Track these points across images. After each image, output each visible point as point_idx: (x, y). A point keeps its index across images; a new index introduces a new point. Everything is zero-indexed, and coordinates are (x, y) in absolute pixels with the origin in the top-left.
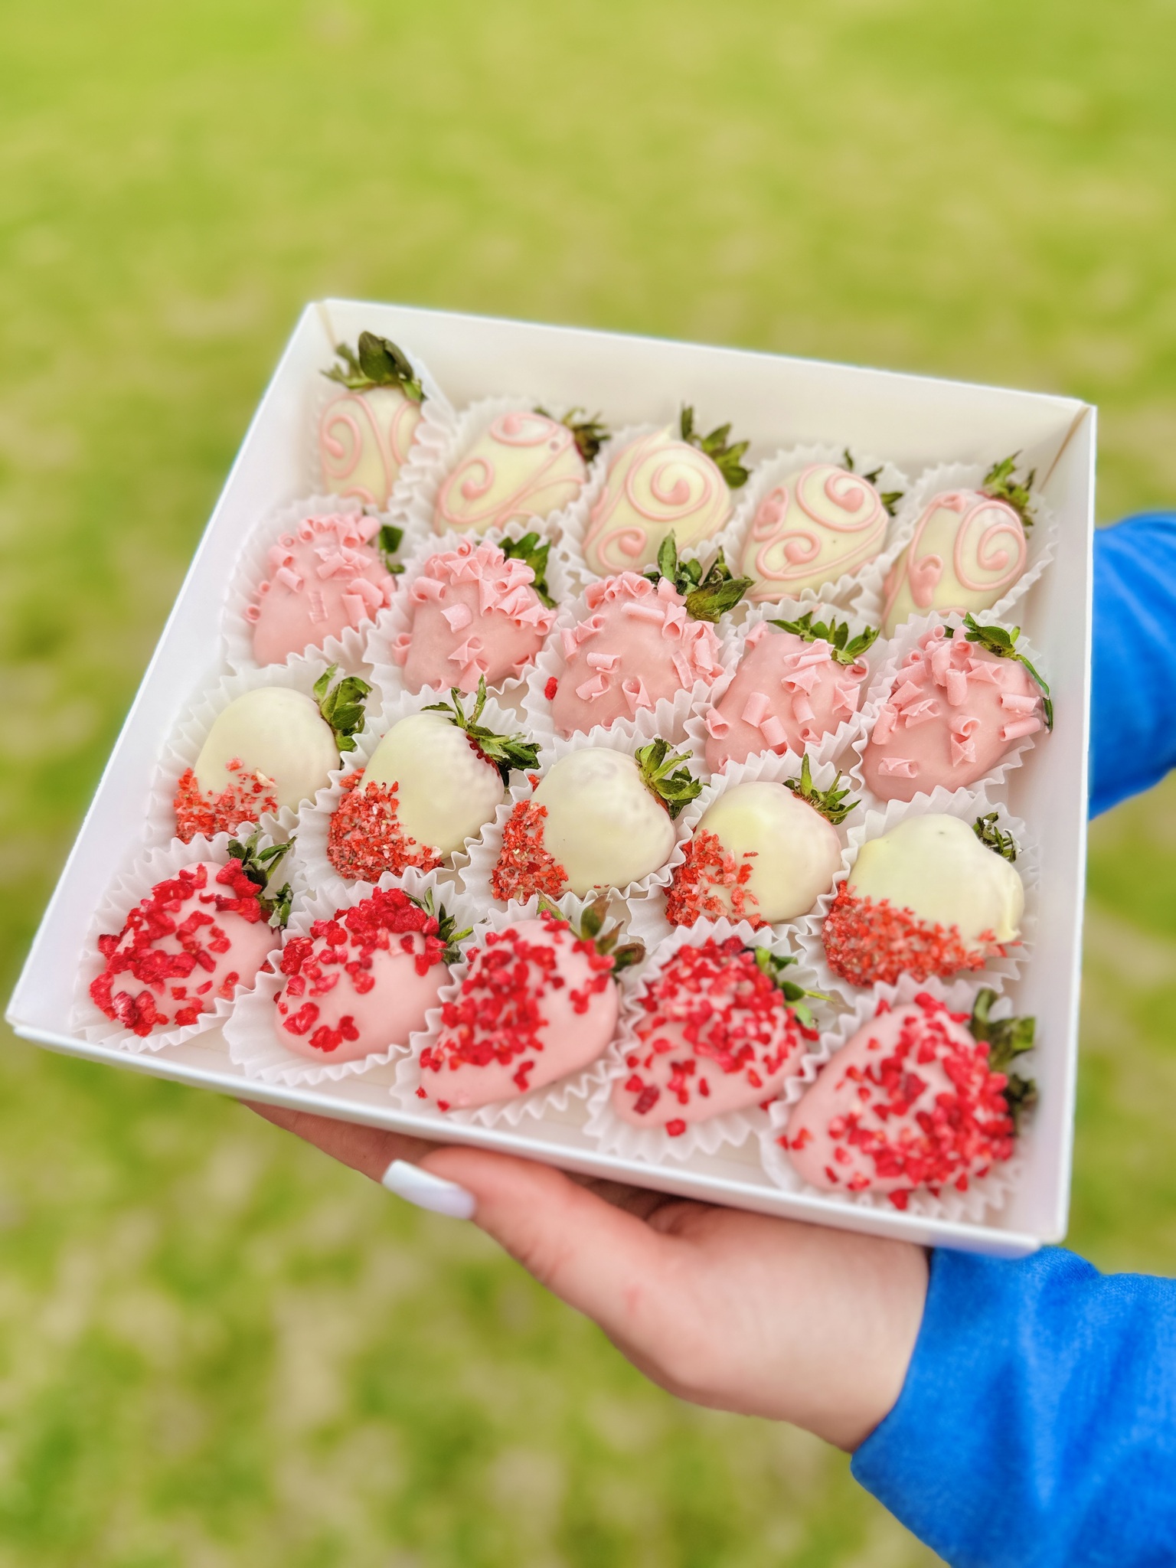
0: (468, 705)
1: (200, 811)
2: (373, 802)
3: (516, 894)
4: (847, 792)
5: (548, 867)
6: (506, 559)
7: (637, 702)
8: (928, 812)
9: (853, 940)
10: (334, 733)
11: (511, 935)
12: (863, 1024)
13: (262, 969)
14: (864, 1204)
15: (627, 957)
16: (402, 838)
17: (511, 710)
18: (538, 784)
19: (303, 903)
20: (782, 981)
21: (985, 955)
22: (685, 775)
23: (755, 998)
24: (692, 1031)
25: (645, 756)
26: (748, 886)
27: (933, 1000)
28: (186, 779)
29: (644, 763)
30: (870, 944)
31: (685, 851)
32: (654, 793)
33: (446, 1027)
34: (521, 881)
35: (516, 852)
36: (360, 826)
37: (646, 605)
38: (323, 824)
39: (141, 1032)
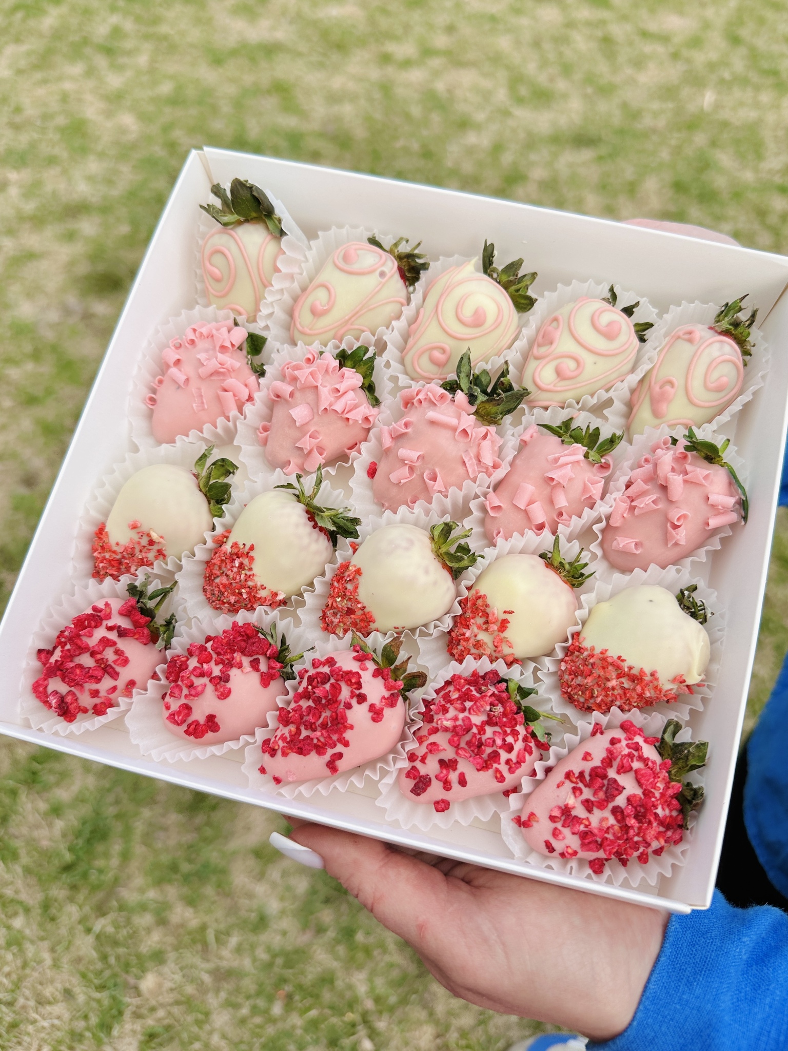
0: (308, 484)
1: (110, 556)
2: (235, 557)
3: (337, 629)
4: (587, 564)
5: (361, 612)
6: (340, 368)
7: (435, 488)
8: (643, 584)
9: (579, 678)
10: (209, 502)
11: (331, 662)
12: (582, 741)
13: (152, 678)
15: (414, 681)
16: (256, 584)
17: (340, 489)
18: (357, 550)
19: (183, 631)
20: (525, 707)
21: (677, 693)
22: (464, 549)
23: (503, 717)
24: (456, 739)
25: (437, 533)
26: (505, 634)
27: (634, 726)
28: (101, 532)
29: (436, 538)
30: (592, 682)
31: (462, 605)
32: (441, 561)
33: (281, 726)
34: (341, 621)
35: (339, 600)
36: (226, 573)
37: (444, 413)
38: (201, 568)
39: (69, 719)
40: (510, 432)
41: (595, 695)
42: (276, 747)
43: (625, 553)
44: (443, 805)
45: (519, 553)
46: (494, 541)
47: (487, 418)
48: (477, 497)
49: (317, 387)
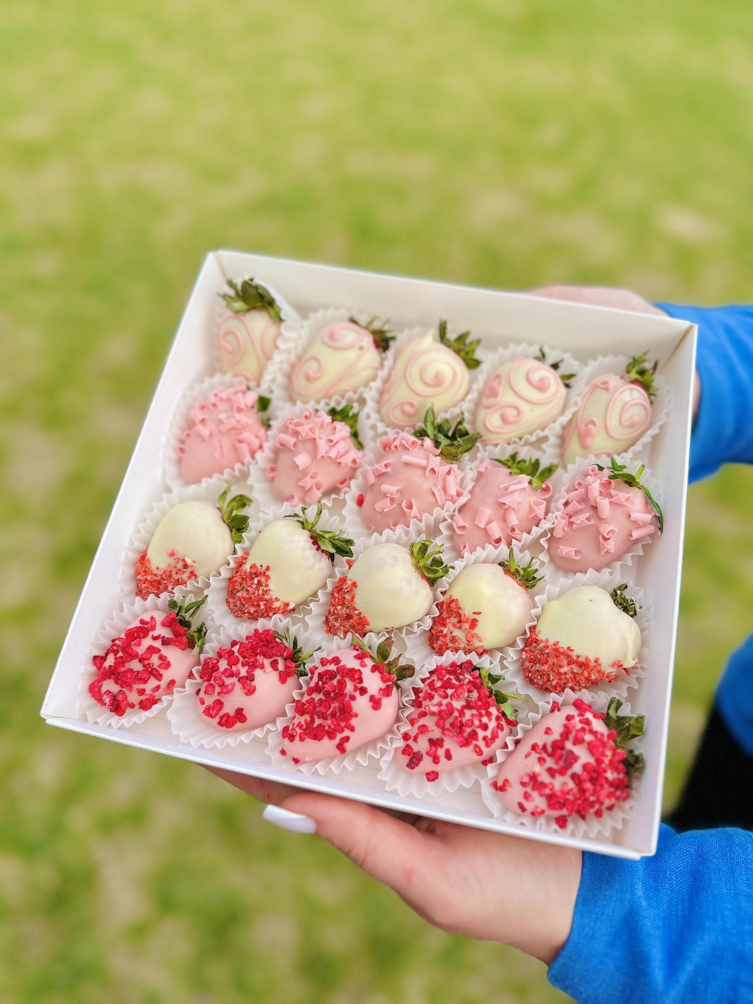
0: (311, 513)
1: (152, 578)
2: (254, 576)
3: (339, 631)
4: (536, 570)
5: (358, 617)
6: (333, 422)
7: (411, 515)
8: (584, 584)
9: (538, 665)
10: (231, 531)
11: (336, 660)
12: (543, 717)
13: (189, 677)
15: (404, 673)
16: (272, 598)
17: (336, 516)
18: (352, 566)
19: (213, 638)
20: (495, 691)
21: (617, 674)
22: (438, 562)
23: (478, 702)
24: (441, 722)
25: (416, 550)
26: (476, 631)
27: (584, 704)
28: (143, 558)
29: (415, 554)
30: (548, 668)
31: (439, 607)
32: (420, 573)
33: (297, 715)
34: (341, 624)
35: (339, 608)
36: (247, 589)
37: (415, 457)
38: (225, 584)
39: (119, 714)
40: (468, 467)
41: (551, 679)
42: (295, 734)
43: (567, 559)
44: (433, 776)
46: (461, 553)
47: (450, 457)
48: (445, 520)
49: (314, 439)
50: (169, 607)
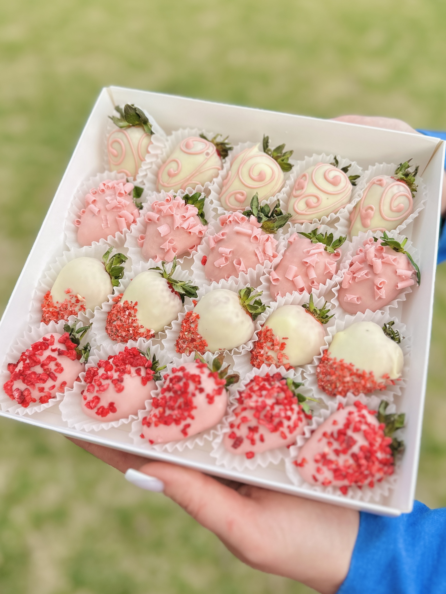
0: (168, 267)
1: (53, 310)
2: (126, 309)
3: (186, 351)
4: (329, 311)
5: (200, 340)
6: (186, 204)
7: (240, 269)
8: (363, 321)
9: (328, 376)
10: (111, 278)
11: (183, 369)
12: (332, 413)
13: (76, 380)
14: (328, 492)
15: (232, 380)
16: (138, 325)
17: (186, 271)
18: (196, 304)
19: (95, 352)
20: (297, 394)
21: (386, 384)
22: (259, 303)
23: (285, 400)
24: (257, 414)
25: (242, 293)
26: (284, 352)
27: (361, 404)
28: (48, 296)
29: (242, 296)
30: (335, 379)
31: (258, 335)
32: (246, 310)
33: (154, 408)
34: (188, 346)
35: (186, 333)
36: (120, 319)
37: (244, 228)
38: (105, 316)
39: (25, 406)
40: (282, 237)
41: (337, 387)
42: (151, 421)
43: (351, 303)
44: (251, 454)
45: (291, 305)
46: (275, 298)
47: (268, 229)
48: (264, 274)
49: (173, 215)
50: (65, 330)
